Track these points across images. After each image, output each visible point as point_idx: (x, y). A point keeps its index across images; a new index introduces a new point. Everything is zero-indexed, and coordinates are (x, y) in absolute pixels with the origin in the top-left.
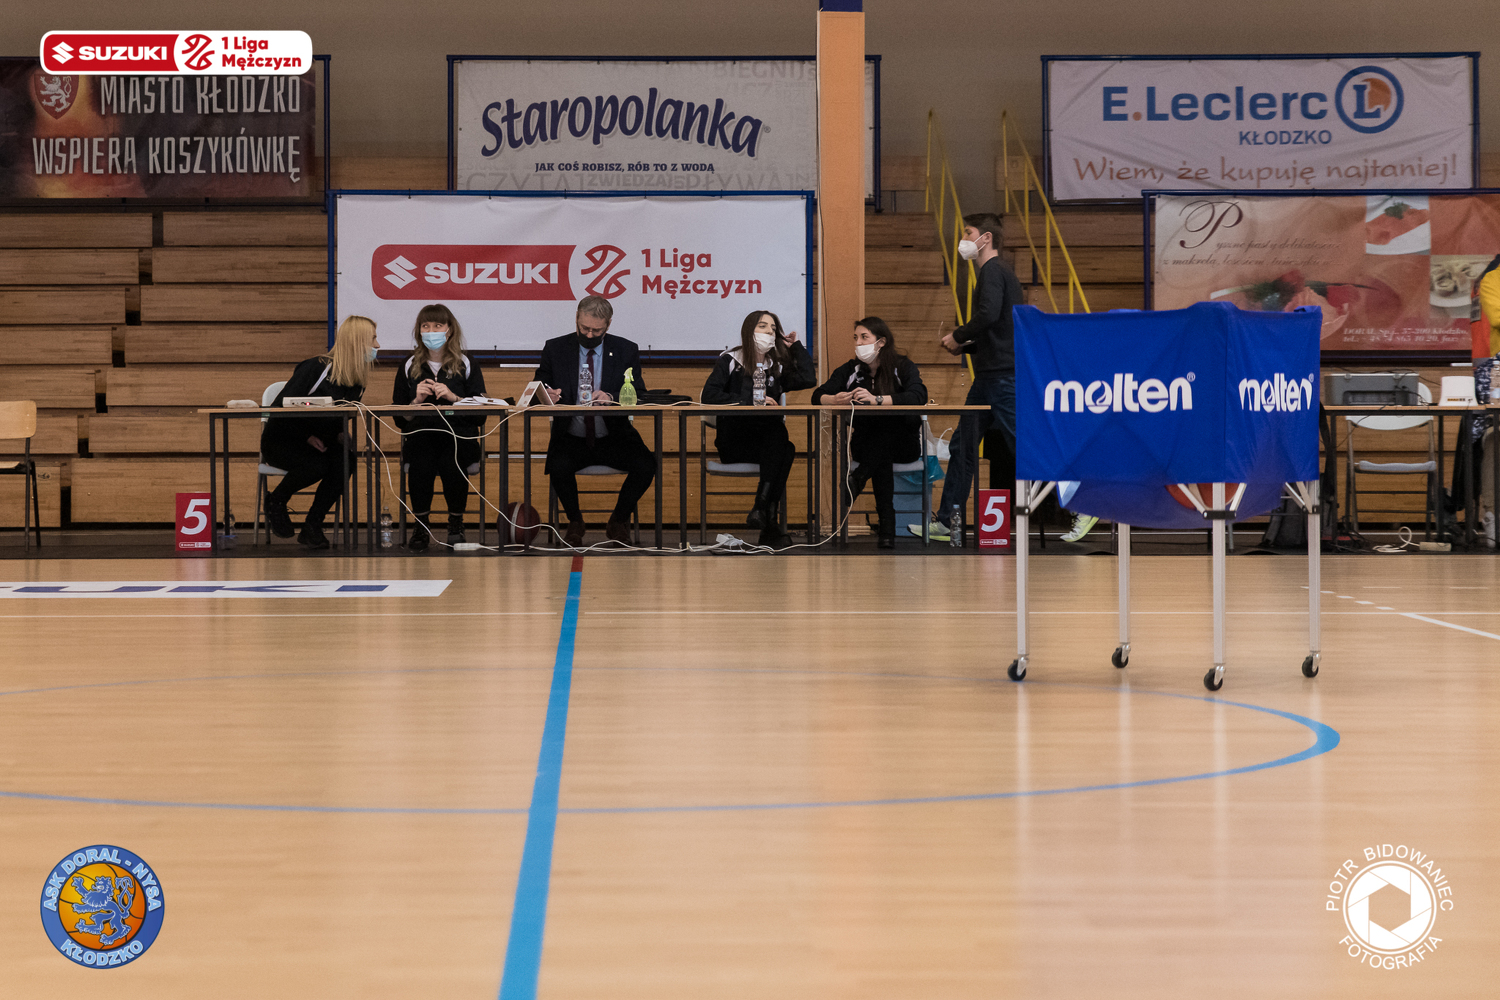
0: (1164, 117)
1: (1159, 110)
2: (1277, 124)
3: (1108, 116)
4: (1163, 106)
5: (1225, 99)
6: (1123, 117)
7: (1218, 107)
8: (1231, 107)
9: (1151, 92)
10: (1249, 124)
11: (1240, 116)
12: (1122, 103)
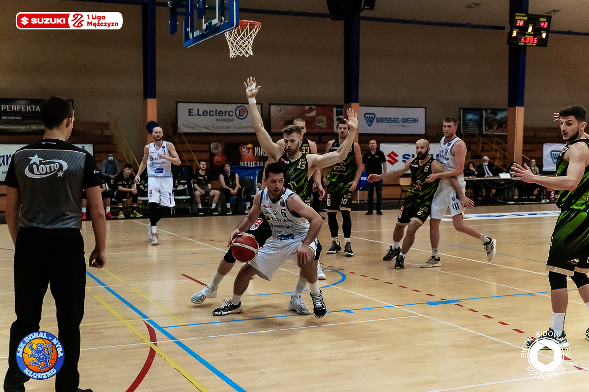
0: (201, 115)
1: (200, 114)
2: (224, 117)
3: (190, 115)
4: (201, 113)
5: (213, 112)
6: (193, 115)
7: (212, 113)
8: (214, 113)
9: (198, 110)
10: (218, 117)
11: (216, 115)
12: (192, 112)
